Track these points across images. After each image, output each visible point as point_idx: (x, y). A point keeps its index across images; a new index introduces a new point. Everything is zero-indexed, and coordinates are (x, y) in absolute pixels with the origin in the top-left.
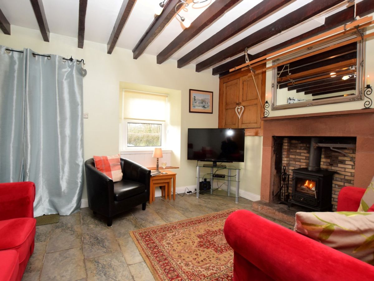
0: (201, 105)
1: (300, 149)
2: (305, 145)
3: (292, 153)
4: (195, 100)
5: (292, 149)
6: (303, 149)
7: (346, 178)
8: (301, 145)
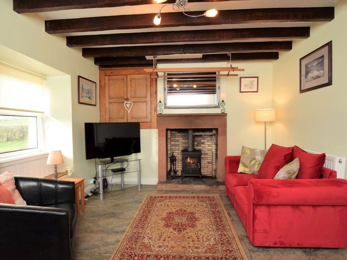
0: (87, 95)
1: (178, 137)
2: (181, 134)
3: (173, 141)
4: (83, 89)
5: (172, 138)
6: (181, 137)
7: (206, 152)
8: (179, 134)
